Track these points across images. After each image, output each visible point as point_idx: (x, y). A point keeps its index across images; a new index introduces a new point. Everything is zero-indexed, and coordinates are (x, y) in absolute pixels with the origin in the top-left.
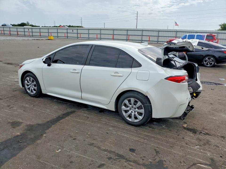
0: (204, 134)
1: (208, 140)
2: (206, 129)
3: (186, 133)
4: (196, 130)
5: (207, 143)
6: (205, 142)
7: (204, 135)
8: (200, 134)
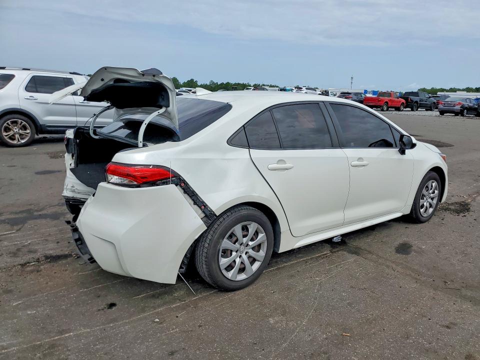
0: (29, 263)
1: (17, 257)
2: (32, 272)
3: (62, 250)
4: (50, 262)
5: (17, 253)
6: (21, 253)
7: (29, 261)
8: (39, 259)
